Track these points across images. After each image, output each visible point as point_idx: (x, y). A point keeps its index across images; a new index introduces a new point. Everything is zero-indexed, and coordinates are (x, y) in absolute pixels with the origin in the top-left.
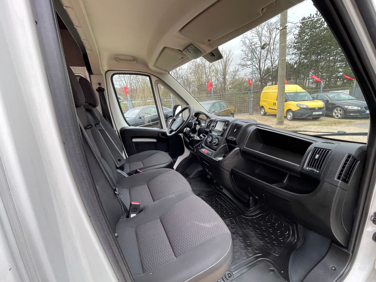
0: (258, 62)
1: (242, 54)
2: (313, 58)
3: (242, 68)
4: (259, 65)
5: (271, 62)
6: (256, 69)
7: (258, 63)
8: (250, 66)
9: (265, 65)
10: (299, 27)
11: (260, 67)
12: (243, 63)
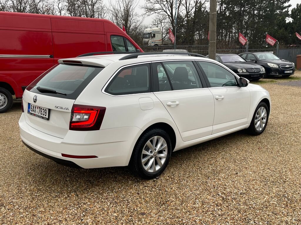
2: (236, 9)
3: (148, 13)
5: (186, 8)
6: (168, 16)
8: (158, 11)
9: (179, 11)
11: (172, 13)
12: (149, 5)
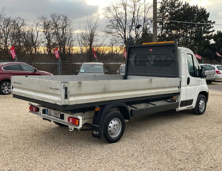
0: (123, 31)
1: (108, 21)
4: (124, 34)
5: (136, 32)
7: (124, 33)
10: (160, 2)
